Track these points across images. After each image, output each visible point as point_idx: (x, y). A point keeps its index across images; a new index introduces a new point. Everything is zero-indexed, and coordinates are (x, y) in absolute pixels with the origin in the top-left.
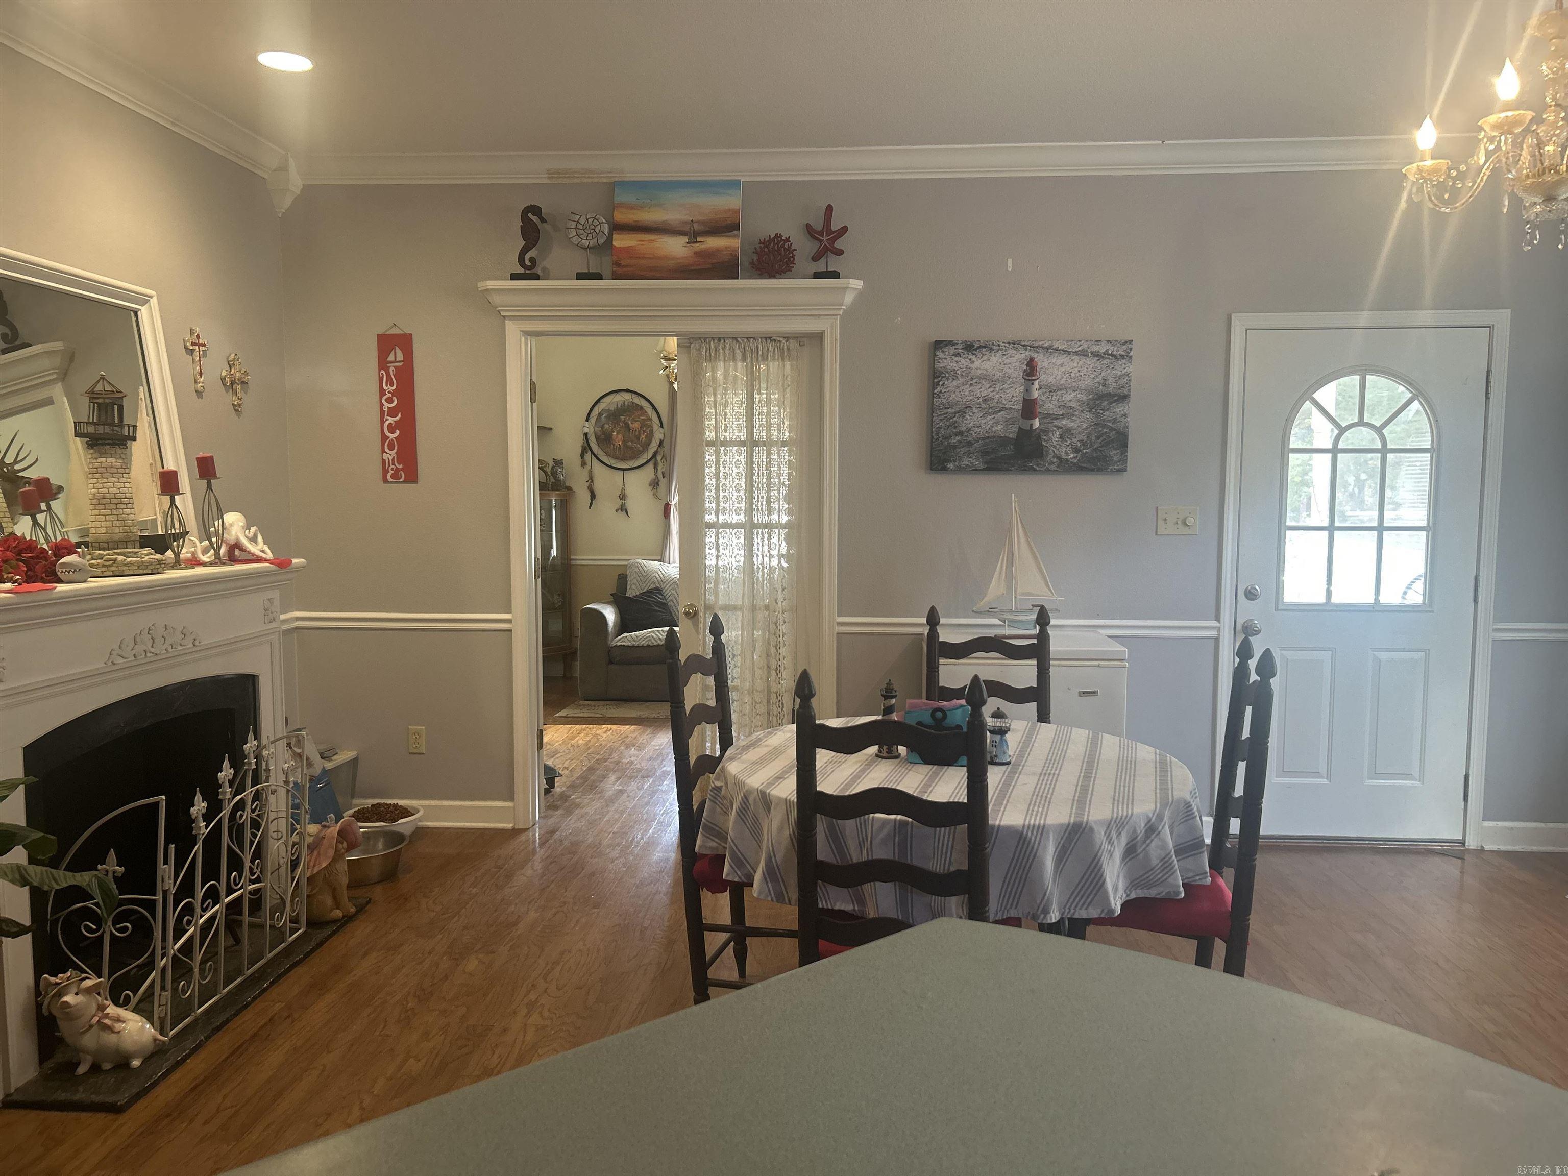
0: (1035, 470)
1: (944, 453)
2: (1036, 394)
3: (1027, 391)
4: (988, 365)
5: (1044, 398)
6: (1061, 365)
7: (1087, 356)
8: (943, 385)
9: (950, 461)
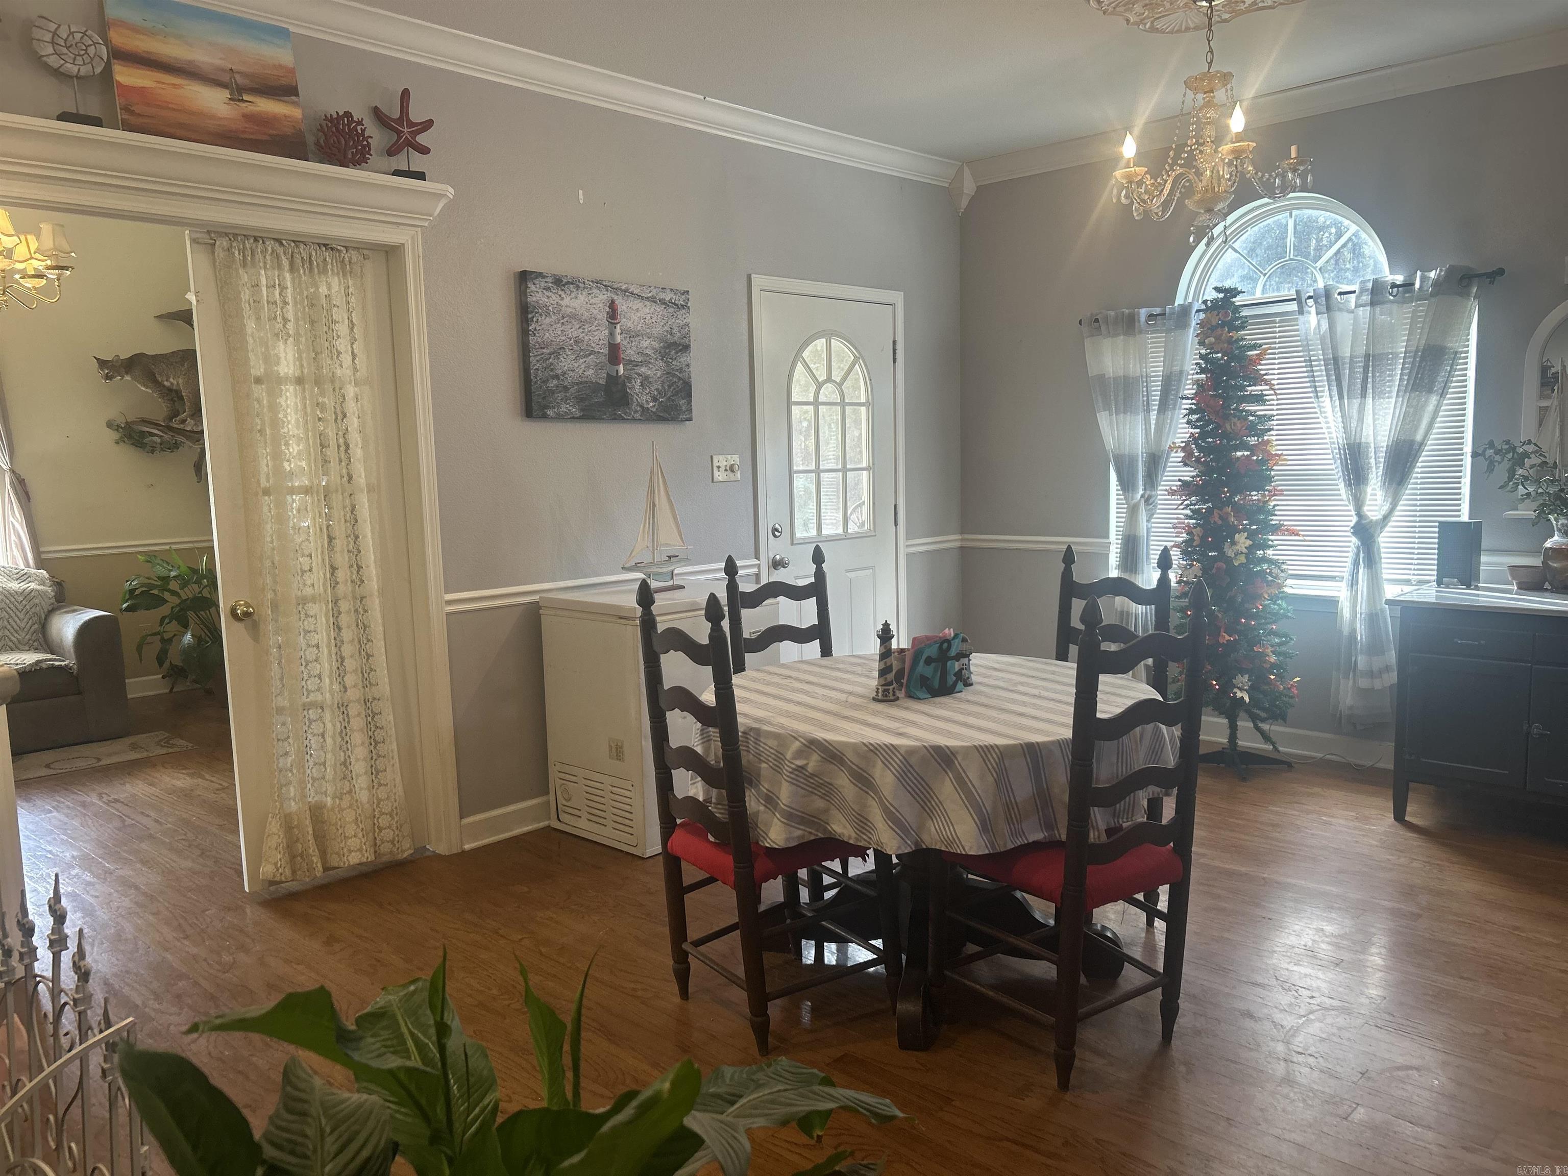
0: (623, 419)
1: (544, 398)
2: (619, 339)
3: (612, 334)
4: (576, 304)
5: (625, 343)
6: (637, 310)
7: (656, 302)
8: (537, 322)
9: (548, 407)
